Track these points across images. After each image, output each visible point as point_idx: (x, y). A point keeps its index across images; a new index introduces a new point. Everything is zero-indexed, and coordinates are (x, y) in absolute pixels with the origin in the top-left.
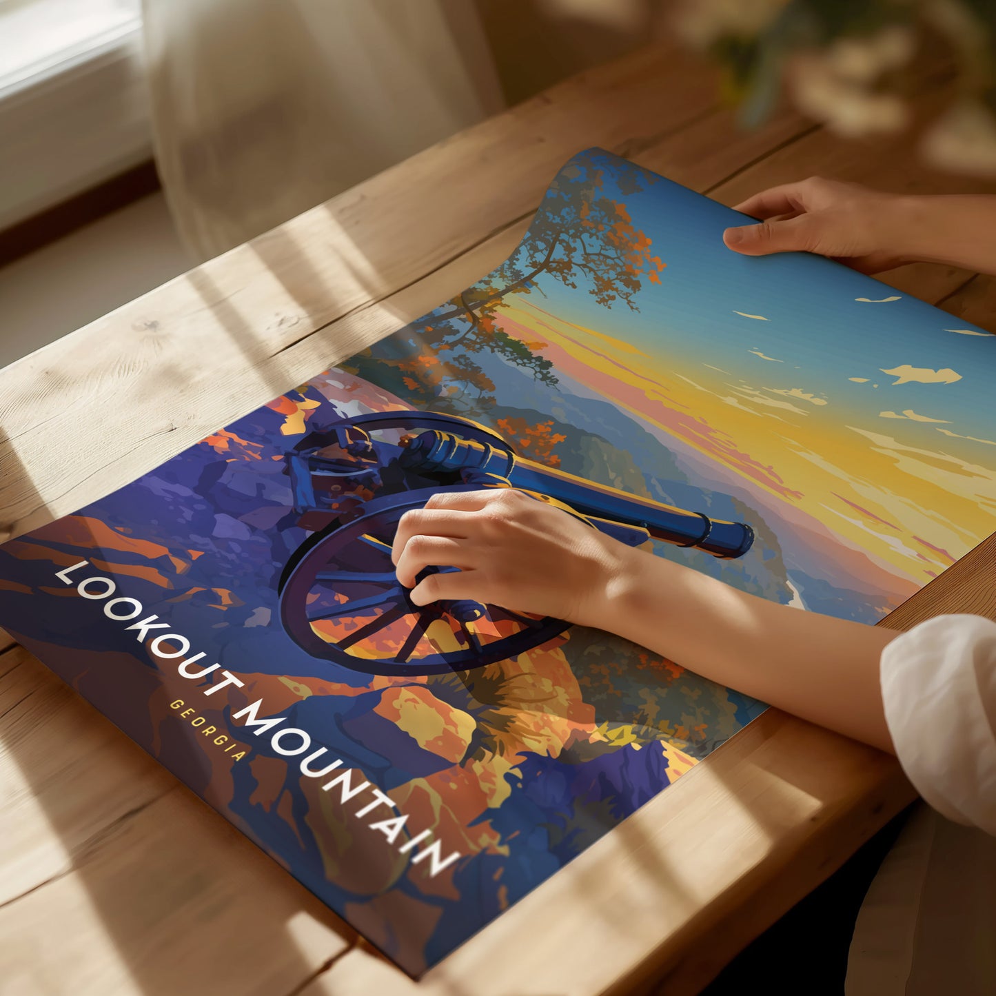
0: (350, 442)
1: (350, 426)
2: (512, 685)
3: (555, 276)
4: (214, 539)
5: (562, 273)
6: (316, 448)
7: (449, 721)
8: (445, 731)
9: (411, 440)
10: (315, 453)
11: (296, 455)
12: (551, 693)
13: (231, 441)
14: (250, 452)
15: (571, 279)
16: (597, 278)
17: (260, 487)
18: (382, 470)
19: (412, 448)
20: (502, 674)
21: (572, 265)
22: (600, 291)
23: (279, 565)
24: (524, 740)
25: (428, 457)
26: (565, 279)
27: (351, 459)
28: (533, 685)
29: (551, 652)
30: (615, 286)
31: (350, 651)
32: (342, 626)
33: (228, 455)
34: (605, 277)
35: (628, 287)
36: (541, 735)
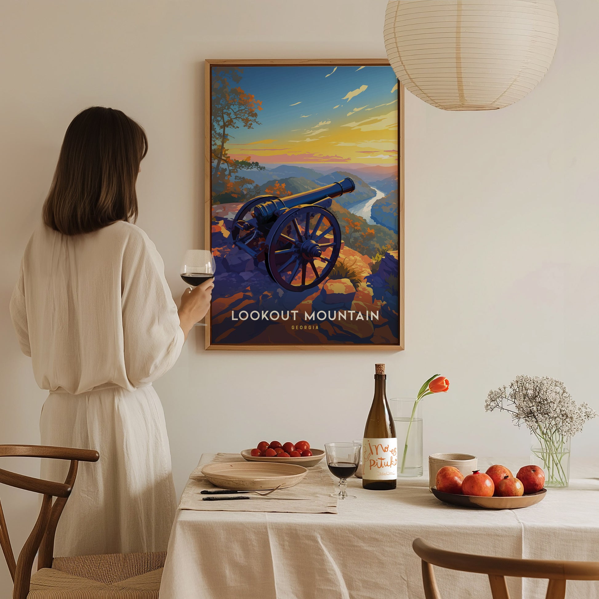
0: (243, 227)
1: (237, 222)
2: (345, 264)
3: (230, 127)
4: (247, 281)
5: (231, 125)
6: (238, 235)
7: (344, 283)
8: (345, 286)
9: (254, 214)
10: (239, 237)
11: (236, 242)
12: (355, 259)
13: (218, 251)
14: (226, 250)
15: (236, 125)
16: (243, 120)
17: (240, 258)
18: (258, 229)
19: (257, 216)
20: (341, 263)
21: (233, 120)
22: (246, 124)
23: (268, 276)
24: (362, 275)
25: (263, 216)
26: (234, 127)
27: (249, 232)
28: (349, 260)
29: (344, 249)
30: (249, 119)
31: (306, 284)
32: (297, 279)
33: (222, 255)
34: (245, 117)
35: (253, 117)
36: (364, 271)
